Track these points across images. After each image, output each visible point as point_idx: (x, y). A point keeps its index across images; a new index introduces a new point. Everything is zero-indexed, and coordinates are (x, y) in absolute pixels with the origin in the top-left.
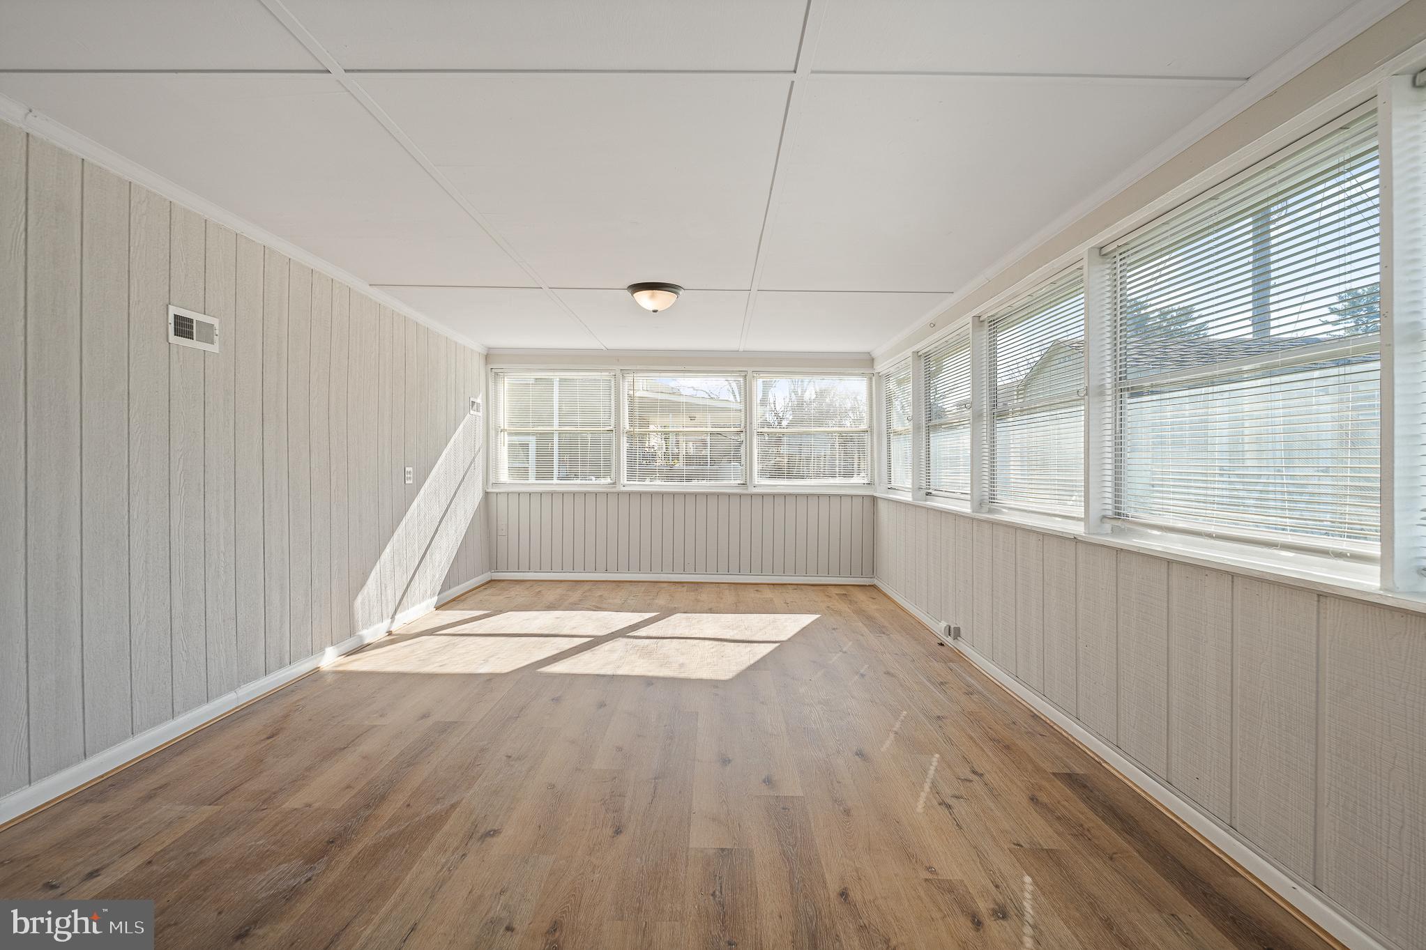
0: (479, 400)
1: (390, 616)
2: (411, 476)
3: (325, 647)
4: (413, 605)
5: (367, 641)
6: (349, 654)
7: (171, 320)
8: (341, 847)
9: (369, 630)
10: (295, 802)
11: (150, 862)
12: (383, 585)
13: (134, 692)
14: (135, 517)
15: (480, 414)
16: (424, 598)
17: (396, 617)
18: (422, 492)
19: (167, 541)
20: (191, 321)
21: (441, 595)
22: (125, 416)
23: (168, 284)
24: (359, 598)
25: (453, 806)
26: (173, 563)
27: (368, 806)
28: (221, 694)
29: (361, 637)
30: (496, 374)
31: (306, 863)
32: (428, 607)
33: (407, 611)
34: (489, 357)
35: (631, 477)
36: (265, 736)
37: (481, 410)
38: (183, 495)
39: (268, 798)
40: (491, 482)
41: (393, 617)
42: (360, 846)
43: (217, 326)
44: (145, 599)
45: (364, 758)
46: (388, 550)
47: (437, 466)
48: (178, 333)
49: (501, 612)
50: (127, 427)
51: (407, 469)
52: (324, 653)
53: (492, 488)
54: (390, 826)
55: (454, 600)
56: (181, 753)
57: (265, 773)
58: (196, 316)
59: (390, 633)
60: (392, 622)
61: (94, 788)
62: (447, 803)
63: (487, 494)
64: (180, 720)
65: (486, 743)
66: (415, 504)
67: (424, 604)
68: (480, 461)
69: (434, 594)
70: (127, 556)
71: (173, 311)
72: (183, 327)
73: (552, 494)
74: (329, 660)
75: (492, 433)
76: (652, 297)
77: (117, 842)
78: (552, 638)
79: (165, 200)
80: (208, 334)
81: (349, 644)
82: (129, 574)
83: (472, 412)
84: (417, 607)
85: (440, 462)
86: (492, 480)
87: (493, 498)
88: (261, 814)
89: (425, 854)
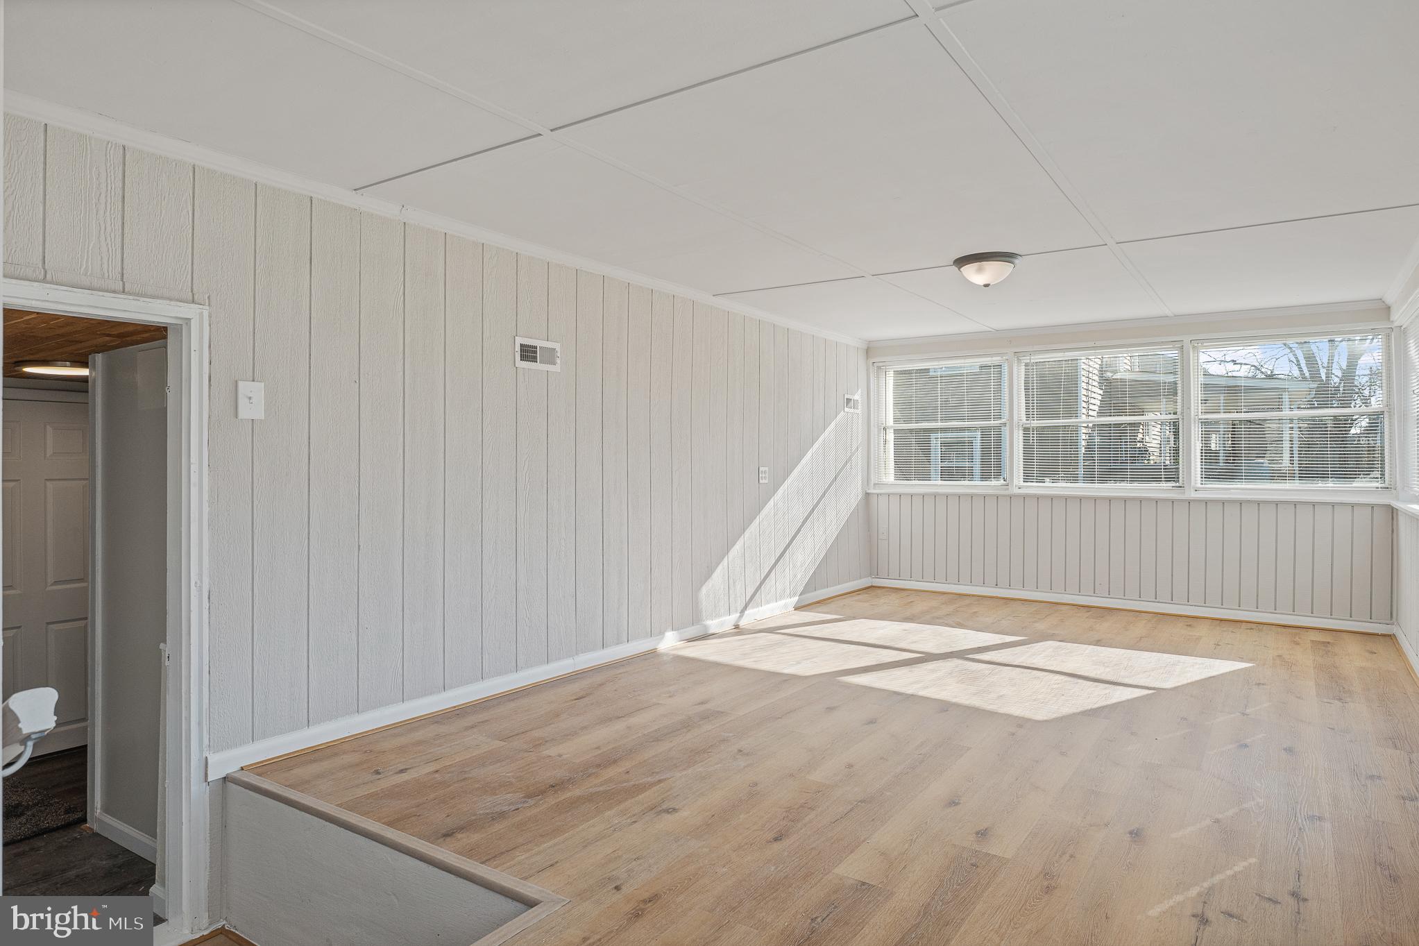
0: (857, 397)
1: (739, 609)
2: (767, 475)
3: (665, 631)
4: (768, 602)
5: (711, 631)
6: (689, 640)
7: (518, 348)
8: (556, 792)
9: (714, 621)
10: (552, 751)
11: (437, 771)
12: (731, 581)
13: (484, 644)
14: (487, 507)
15: (859, 411)
16: (781, 598)
17: (746, 612)
18: (780, 491)
19: (514, 527)
20: (536, 347)
21: (803, 596)
22: (480, 428)
23: (515, 320)
24: (704, 590)
25: (660, 781)
26: (519, 545)
27: (599, 766)
28: (559, 659)
29: (705, 626)
30: (879, 368)
31: (524, 797)
32: (786, 606)
33: (760, 608)
34: (870, 350)
35: (1027, 477)
36: (575, 698)
37: (859, 407)
38: (528, 489)
39: (538, 744)
40: (872, 483)
41: (743, 612)
42: (569, 794)
43: (558, 349)
44: (494, 573)
45: (628, 727)
46: (738, 546)
47: (799, 467)
48: (523, 358)
49: (854, 618)
50: (481, 436)
51: (761, 469)
52: (663, 638)
53: (874, 489)
54: (602, 785)
55: (818, 602)
56: (513, 700)
57: (552, 725)
58: (538, 343)
59: (737, 627)
60: (741, 617)
61: (446, 714)
62: (657, 778)
63: (867, 495)
64: (521, 674)
65: (731, 735)
66: (771, 503)
67: (782, 602)
68: (859, 460)
69: (795, 595)
70: (480, 537)
71: (519, 341)
72: (528, 353)
73: (935, 496)
74: (669, 643)
75: (874, 430)
76: (980, 270)
77: (431, 753)
78: (881, 649)
79: (512, 252)
80: (550, 356)
81: (692, 631)
82: (482, 551)
83: (846, 409)
84: (773, 605)
85: (804, 461)
86: (873, 480)
87: (874, 500)
88: (526, 755)
89: (608, 813)
